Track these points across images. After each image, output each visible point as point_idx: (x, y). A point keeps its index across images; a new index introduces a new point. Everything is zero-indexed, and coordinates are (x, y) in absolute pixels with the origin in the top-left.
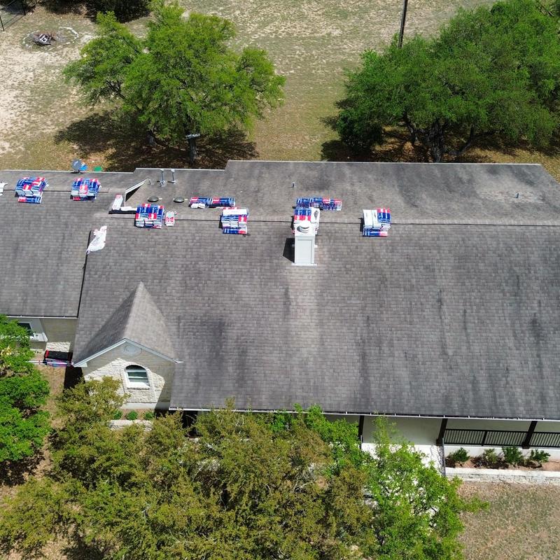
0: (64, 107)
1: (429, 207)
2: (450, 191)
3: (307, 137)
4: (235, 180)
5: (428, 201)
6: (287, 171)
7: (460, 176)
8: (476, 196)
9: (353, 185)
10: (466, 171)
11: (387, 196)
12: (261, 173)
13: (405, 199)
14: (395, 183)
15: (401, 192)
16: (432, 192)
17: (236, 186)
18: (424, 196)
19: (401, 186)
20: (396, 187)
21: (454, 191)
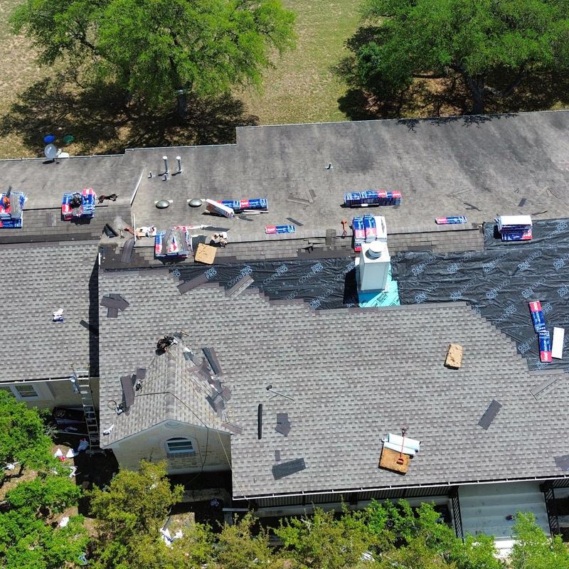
0: (9, 53)
1: (504, 190)
2: (520, 161)
3: (316, 77)
4: (255, 161)
5: (500, 179)
6: (314, 141)
7: (523, 135)
8: (553, 166)
9: (400, 158)
10: (527, 126)
11: (449, 175)
12: (283, 147)
13: (471, 177)
14: (450, 152)
15: (462, 166)
16: (499, 163)
17: (258, 172)
18: (492, 171)
19: (459, 157)
20: (453, 158)
21: (525, 161)
